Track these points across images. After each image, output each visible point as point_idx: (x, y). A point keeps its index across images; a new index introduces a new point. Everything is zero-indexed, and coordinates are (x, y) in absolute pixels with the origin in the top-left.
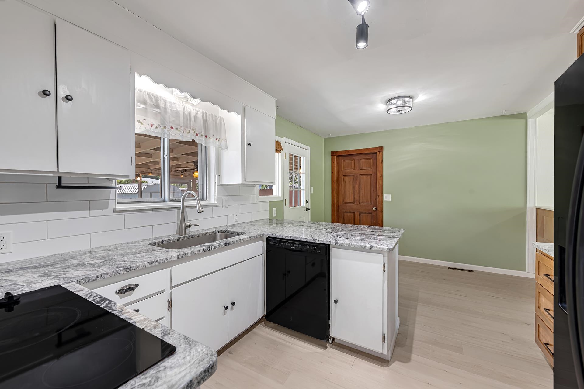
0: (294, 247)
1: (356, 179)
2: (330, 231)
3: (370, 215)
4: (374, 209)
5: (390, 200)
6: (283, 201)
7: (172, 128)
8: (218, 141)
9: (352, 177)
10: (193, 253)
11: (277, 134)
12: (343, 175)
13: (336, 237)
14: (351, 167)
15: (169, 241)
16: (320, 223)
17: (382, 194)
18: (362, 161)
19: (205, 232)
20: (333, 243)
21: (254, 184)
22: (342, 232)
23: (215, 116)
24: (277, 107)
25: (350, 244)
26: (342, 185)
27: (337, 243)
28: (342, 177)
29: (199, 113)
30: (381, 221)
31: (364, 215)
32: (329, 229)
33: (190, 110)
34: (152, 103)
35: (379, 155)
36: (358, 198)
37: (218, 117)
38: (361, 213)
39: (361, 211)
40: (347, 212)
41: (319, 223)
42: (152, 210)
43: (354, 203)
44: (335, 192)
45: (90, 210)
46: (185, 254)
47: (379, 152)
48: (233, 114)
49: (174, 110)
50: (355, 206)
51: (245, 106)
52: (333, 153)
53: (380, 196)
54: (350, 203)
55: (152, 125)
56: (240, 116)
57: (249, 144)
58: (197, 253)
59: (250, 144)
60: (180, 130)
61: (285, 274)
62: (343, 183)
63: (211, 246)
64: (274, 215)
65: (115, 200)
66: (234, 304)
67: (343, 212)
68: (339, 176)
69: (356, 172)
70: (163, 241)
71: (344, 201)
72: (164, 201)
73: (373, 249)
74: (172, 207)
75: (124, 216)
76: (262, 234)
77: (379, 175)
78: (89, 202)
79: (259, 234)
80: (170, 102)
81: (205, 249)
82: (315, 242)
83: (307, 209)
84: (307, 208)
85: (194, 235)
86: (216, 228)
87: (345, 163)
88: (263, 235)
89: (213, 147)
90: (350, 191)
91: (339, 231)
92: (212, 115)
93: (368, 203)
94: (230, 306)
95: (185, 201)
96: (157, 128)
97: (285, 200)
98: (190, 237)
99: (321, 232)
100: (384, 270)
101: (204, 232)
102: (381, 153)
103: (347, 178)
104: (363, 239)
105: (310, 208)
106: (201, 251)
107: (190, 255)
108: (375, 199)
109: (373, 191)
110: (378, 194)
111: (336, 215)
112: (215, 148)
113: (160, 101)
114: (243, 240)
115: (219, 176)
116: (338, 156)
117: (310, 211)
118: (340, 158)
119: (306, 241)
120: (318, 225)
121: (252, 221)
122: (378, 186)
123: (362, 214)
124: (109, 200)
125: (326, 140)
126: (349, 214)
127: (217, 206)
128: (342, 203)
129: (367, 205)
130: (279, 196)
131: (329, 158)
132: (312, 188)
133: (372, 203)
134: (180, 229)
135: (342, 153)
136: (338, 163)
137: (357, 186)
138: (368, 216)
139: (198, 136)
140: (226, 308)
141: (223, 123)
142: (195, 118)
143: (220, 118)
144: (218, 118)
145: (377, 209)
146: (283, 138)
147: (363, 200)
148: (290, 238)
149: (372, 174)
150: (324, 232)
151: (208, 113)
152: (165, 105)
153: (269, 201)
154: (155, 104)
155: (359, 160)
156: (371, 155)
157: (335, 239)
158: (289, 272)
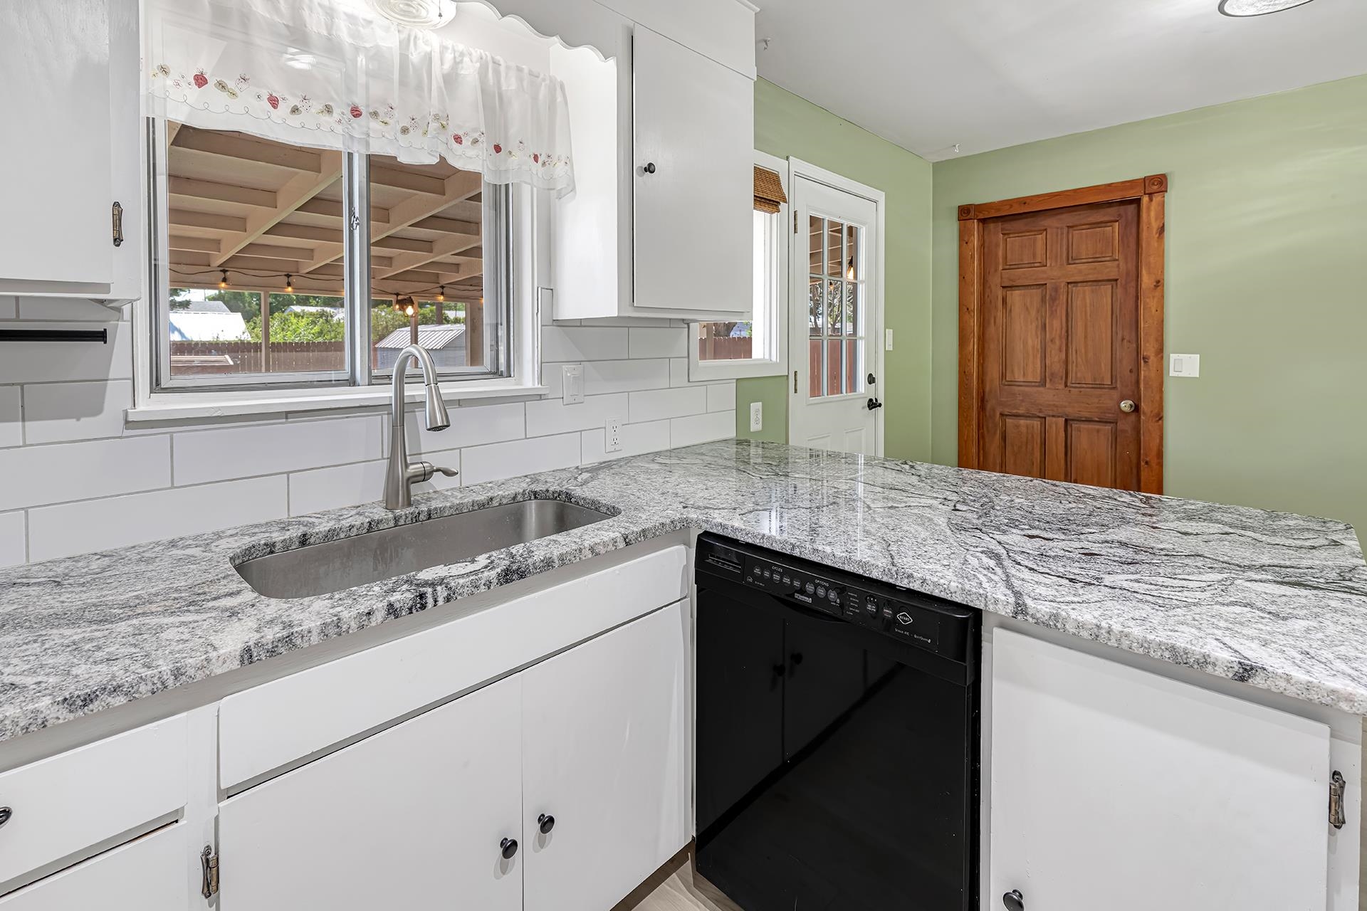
0: (809, 596)
1: (1053, 299)
2: (972, 517)
3: (1108, 427)
4: (1125, 405)
5: (1198, 376)
6: (788, 376)
7: (356, 113)
8: (544, 164)
9: (1036, 293)
10: (332, 631)
11: (761, 143)
12: (1003, 287)
13: (1007, 563)
14: (1034, 256)
15: (331, 535)
16: (923, 468)
17: (1160, 351)
18: (1076, 233)
19: (482, 497)
20: (1000, 606)
21: (683, 320)
22: (1032, 527)
23: (531, 73)
24: (762, 43)
25: (1099, 627)
26: (999, 321)
27: (1021, 609)
28: (1000, 293)
29: (466, 59)
30: (1154, 453)
31: (1084, 426)
32: (964, 502)
33: (428, 49)
34: (277, 19)
35: (1149, 209)
36: (1058, 368)
37: (542, 76)
38: (1073, 420)
39: (1072, 411)
40: (1017, 416)
41: (918, 465)
42: (287, 418)
43: (1043, 383)
44: (973, 346)
45: (23, 420)
46: (288, 640)
47: (1150, 194)
48: (587, 55)
49: (367, 45)
50: (1049, 396)
51: (631, 24)
52: (965, 212)
53: (1152, 359)
54: (1028, 384)
55: (274, 102)
56: (611, 64)
57: (646, 170)
58: (354, 625)
59: (650, 169)
60: (387, 120)
61: (779, 670)
62: (1000, 314)
63: (430, 590)
64: (756, 426)
65: (130, 382)
66: (546, 823)
67: (1002, 415)
68: (987, 290)
69: (1054, 273)
70: (304, 535)
71: (1003, 376)
72: (352, 382)
73: (1258, 681)
74: (362, 404)
75: (172, 439)
76: (681, 520)
77: (1147, 280)
78: (22, 389)
79: (668, 521)
80: (351, 18)
81: (397, 605)
82: (904, 583)
83: (873, 404)
84: (871, 400)
85: (436, 509)
86: (535, 479)
87: (1011, 245)
88: (686, 524)
89: (529, 187)
90: (1030, 342)
91: (1013, 523)
92: (519, 70)
93: (1101, 386)
94: (528, 834)
95: (406, 380)
96: (295, 110)
97: (796, 372)
98: (422, 517)
99: (930, 520)
100: (1337, 822)
101: (476, 499)
102: (1157, 198)
103: (1016, 297)
104: (1165, 593)
105: (881, 400)
106: (379, 617)
107: (315, 639)
108: (1131, 371)
109: (1123, 339)
110: (1144, 353)
111: (974, 423)
112: (535, 189)
113: (311, 9)
114: (592, 549)
115: (550, 290)
116: (983, 221)
117: (881, 411)
118: (992, 226)
119: (861, 572)
120: (914, 480)
121: (672, 447)
122: (1145, 322)
123: (1075, 425)
124: (107, 380)
125: (938, 167)
126: (1022, 422)
127: (540, 397)
128: (997, 382)
129: (1098, 392)
130: (774, 359)
131: (951, 228)
132: (890, 332)
133: (1118, 386)
134: (390, 485)
135: (998, 210)
136: (982, 245)
137: (1056, 325)
138: (1098, 431)
139: (460, 143)
140: (509, 848)
141: (559, 99)
142: (451, 80)
143: (551, 81)
144: (544, 80)
145: (1136, 409)
146: (787, 158)
147: (1079, 375)
148: (793, 549)
149: (1116, 280)
150: (942, 521)
151: (502, 62)
152: (330, 27)
153: (737, 380)
154: (291, 24)
155: (1065, 230)
156: (1113, 211)
157: (1009, 585)
158: (797, 658)
